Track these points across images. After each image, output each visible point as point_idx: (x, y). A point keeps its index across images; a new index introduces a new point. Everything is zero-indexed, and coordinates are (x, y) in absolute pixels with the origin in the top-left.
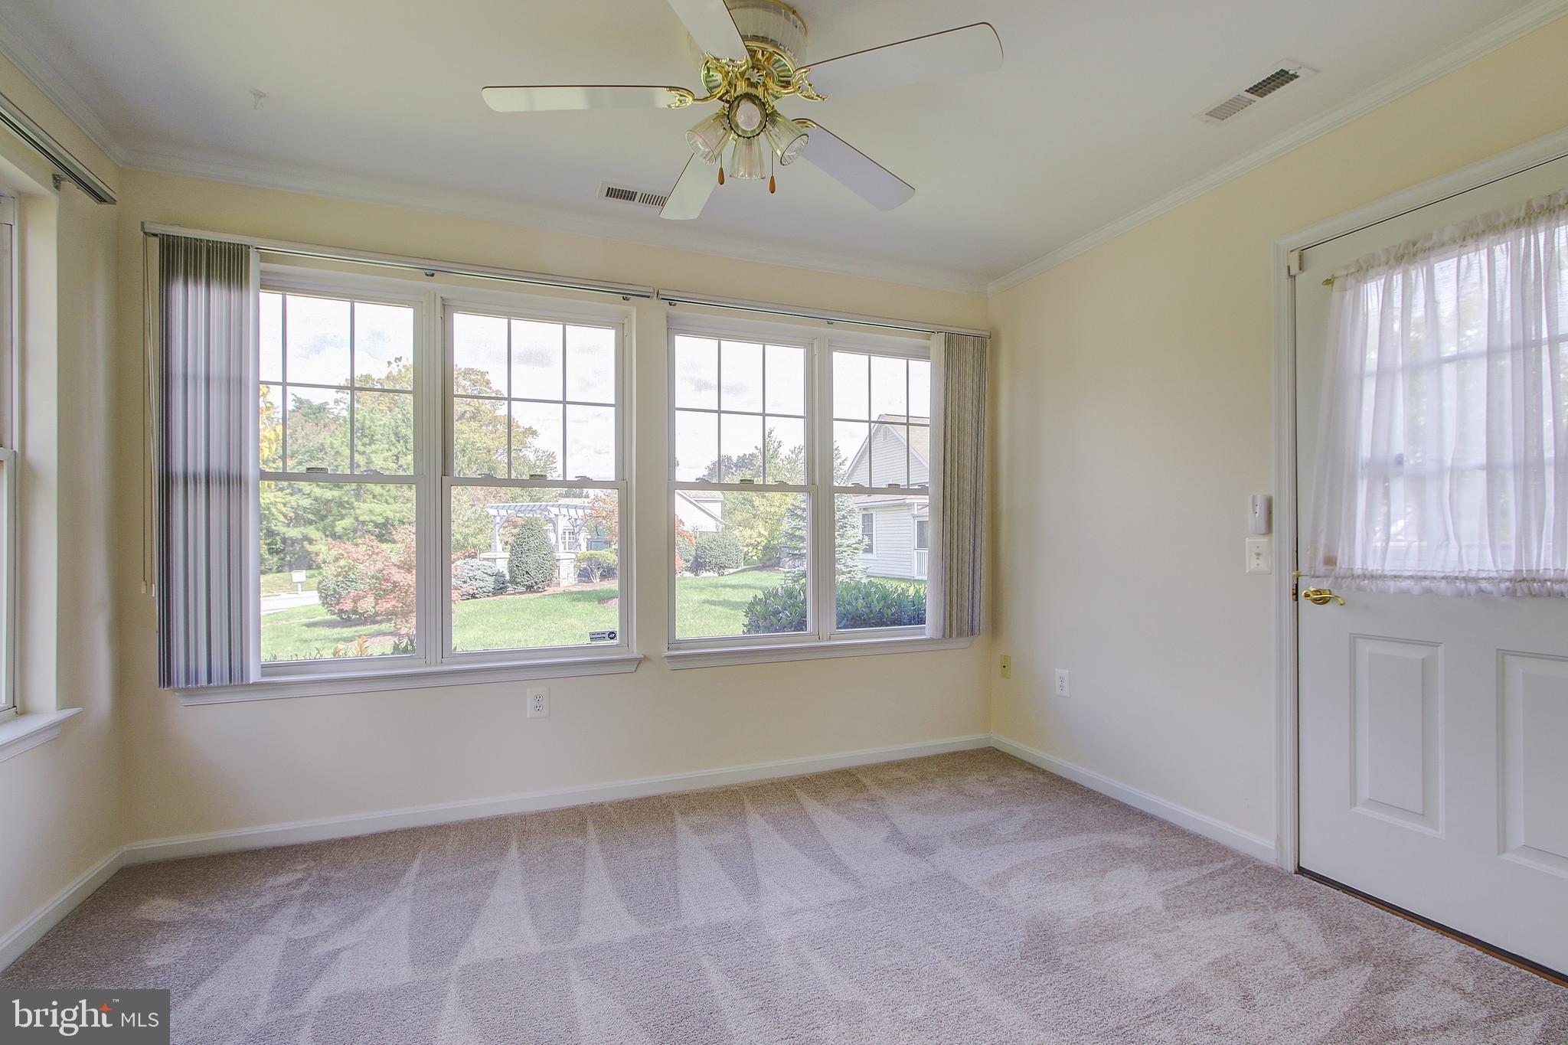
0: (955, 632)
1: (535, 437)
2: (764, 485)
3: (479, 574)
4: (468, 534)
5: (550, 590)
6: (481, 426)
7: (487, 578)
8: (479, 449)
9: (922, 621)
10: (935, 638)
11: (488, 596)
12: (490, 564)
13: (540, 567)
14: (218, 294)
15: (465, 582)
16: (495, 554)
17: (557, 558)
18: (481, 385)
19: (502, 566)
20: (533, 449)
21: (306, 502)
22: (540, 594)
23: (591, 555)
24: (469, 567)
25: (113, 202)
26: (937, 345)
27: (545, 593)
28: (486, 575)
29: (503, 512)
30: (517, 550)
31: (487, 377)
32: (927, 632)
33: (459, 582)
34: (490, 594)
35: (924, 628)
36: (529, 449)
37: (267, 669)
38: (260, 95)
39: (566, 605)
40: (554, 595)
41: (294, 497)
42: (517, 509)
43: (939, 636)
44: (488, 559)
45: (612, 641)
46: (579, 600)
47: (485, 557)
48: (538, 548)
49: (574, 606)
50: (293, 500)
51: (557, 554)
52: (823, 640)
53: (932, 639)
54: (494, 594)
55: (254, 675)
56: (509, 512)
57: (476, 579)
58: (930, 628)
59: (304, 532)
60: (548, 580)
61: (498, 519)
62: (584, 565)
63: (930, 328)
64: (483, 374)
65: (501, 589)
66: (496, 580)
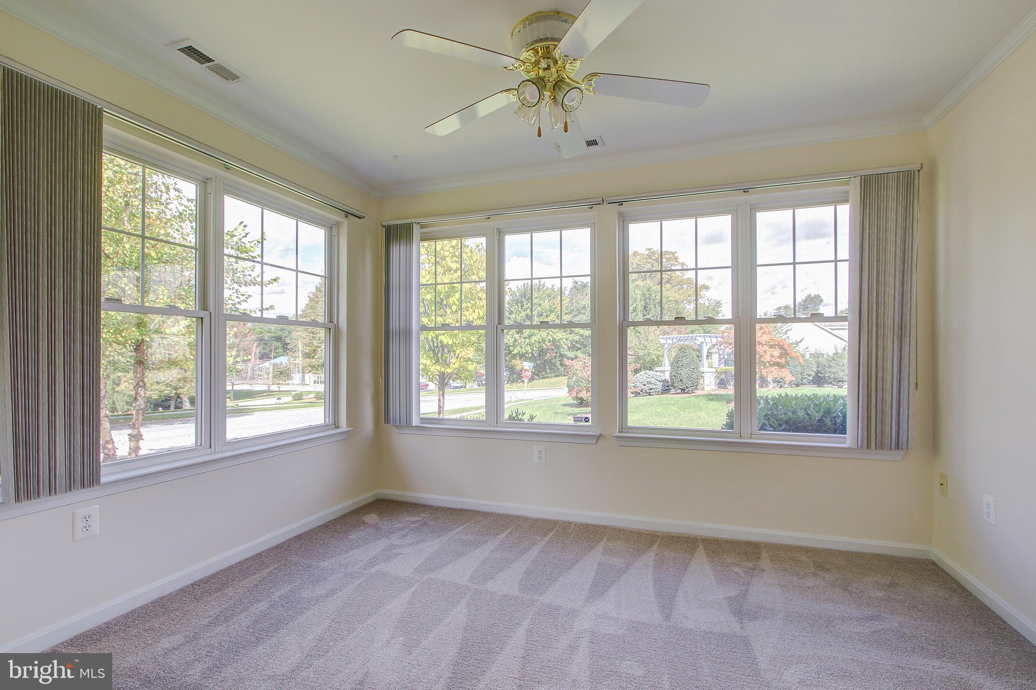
0: (873, 444)
1: (707, 290)
2: (696, 320)
3: (653, 380)
4: (659, 356)
5: (698, 392)
6: (672, 287)
7: (658, 383)
8: (671, 301)
9: (843, 431)
10: (852, 447)
11: (658, 394)
12: (661, 374)
13: (689, 377)
14: (403, 247)
15: (645, 385)
16: (664, 368)
17: (702, 371)
18: (673, 261)
19: (667, 376)
20: (706, 298)
21: (577, 338)
22: (690, 395)
23: (726, 369)
24: (647, 376)
25: (364, 217)
26: (854, 189)
27: (693, 394)
28: (657, 381)
29: (670, 341)
30: (676, 364)
31: (676, 255)
32: (847, 442)
33: (641, 385)
34: (660, 393)
35: (845, 438)
36: (703, 299)
37: (424, 420)
38: (396, 156)
39: (703, 403)
40: (697, 396)
41: (572, 335)
42: (678, 339)
43: (855, 446)
44: (660, 371)
45: (587, 423)
46: (712, 400)
47: (659, 370)
48: (689, 364)
49: (708, 404)
50: (571, 337)
51: (701, 369)
52: (744, 438)
53: (849, 448)
54: (662, 394)
55: (415, 422)
56: (674, 341)
57: (651, 384)
58: (848, 440)
59: (575, 354)
60: (695, 386)
61: (666, 346)
62: (723, 376)
63: (848, 175)
64: (674, 253)
65: (666, 390)
66: (663, 384)
